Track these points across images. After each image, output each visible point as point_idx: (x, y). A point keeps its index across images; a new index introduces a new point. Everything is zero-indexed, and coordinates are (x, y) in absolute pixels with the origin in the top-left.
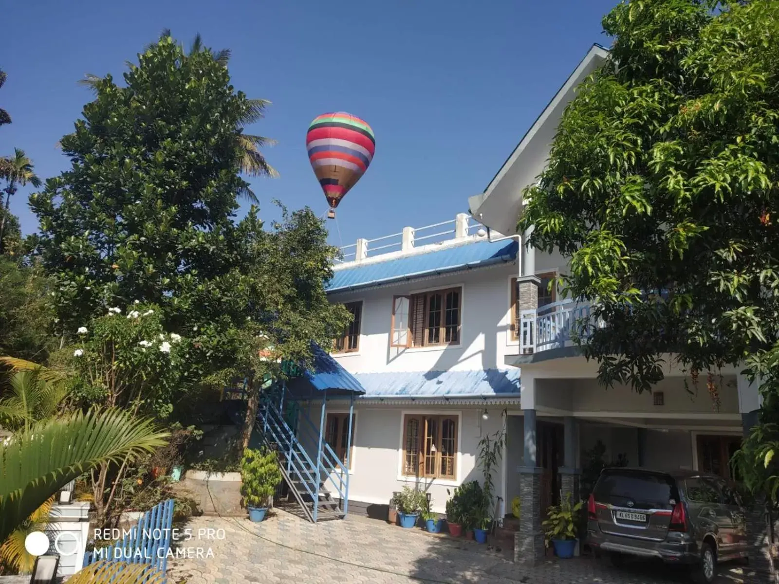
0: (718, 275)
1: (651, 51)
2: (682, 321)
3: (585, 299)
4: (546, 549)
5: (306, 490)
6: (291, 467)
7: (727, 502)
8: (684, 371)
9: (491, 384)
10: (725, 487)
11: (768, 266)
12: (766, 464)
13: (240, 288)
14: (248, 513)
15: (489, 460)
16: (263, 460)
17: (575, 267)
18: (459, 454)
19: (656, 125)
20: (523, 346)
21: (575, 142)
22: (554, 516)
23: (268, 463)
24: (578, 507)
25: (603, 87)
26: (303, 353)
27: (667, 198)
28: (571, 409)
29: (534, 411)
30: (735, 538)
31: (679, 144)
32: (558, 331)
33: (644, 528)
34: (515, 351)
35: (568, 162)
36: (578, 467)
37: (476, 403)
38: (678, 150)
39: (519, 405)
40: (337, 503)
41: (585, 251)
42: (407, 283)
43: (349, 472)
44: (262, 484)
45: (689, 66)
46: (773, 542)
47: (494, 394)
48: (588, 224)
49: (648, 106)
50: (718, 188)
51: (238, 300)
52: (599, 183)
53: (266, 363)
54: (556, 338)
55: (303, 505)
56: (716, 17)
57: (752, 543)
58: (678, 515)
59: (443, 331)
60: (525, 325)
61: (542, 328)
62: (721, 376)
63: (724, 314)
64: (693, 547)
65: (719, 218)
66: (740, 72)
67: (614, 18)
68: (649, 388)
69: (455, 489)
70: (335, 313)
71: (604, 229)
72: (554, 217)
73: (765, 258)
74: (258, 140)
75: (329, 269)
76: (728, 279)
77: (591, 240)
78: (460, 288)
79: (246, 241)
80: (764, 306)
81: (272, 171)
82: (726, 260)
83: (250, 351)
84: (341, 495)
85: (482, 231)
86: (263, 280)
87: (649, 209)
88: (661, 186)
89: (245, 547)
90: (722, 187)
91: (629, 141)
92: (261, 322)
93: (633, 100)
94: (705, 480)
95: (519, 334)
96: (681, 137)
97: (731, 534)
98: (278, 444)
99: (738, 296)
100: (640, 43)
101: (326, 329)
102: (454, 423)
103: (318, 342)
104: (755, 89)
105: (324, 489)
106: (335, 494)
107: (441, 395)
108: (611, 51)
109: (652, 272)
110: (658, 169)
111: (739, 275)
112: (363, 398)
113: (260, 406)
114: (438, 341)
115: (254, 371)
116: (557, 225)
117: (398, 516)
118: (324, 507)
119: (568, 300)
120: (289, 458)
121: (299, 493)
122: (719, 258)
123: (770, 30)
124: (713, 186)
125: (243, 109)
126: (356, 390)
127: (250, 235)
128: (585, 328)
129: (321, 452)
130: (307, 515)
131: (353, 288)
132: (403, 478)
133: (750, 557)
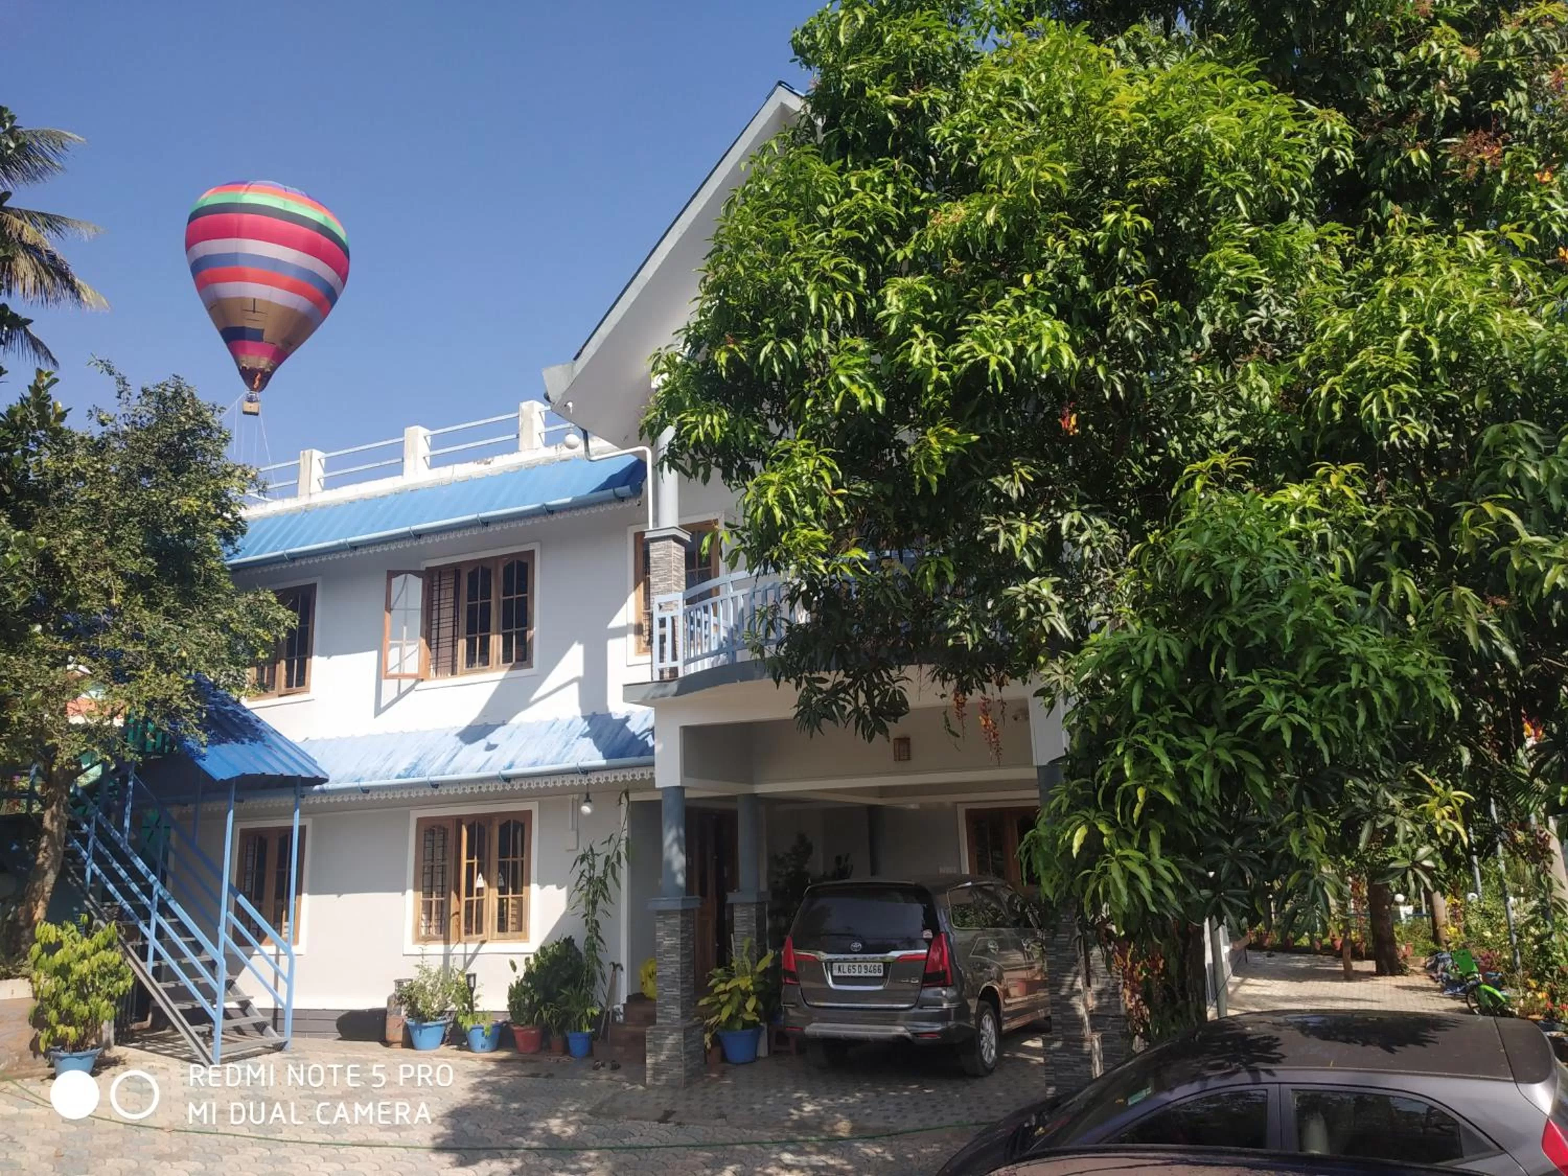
0: (995, 523)
1: (878, 105)
2: (938, 606)
3: (771, 570)
4: (707, 1052)
5: (193, 998)
6: (156, 951)
7: (1016, 924)
8: (943, 696)
9: (596, 743)
10: (1011, 898)
11: (1074, 507)
12: (1075, 851)
13: (12, 560)
14: (51, 1066)
15: (595, 893)
16: (86, 945)
17: (751, 509)
18: (534, 888)
19: (891, 245)
20: (658, 665)
21: (745, 269)
22: (722, 987)
23: (96, 950)
24: (766, 963)
25: (796, 165)
26: (176, 701)
27: (909, 381)
28: (751, 781)
29: (681, 789)
30: (1031, 986)
31: (929, 283)
32: (723, 633)
33: (880, 988)
34: (643, 674)
35: (734, 307)
36: (764, 887)
37: (567, 784)
38: (927, 294)
39: (652, 780)
40: (269, 1019)
41: (768, 478)
42: (415, 544)
43: (295, 949)
44: (85, 998)
45: (944, 139)
46: (1089, 985)
47: (603, 762)
48: (774, 428)
49: (875, 207)
50: (993, 366)
51: (8, 587)
52: (791, 349)
53: (86, 729)
54: (721, 645)
55: (188, 1033)
56: (988, 54)
57: (1056, 993)
58: (936, 956)
59: (496, 642)
60: (662, 623)
61: (694, 627)
62: (1002, 703)
63: (1006, 593)
64: (962, 1011)
65: (995, 420)
66: (1027, 158)
67: (813, 36)
68: (884, 730)
69: (527, 959)
70: (251, 612)
71: (802, 438)
72: (710, 412)
73: (1070, 494)
74: (51, 221)
75: (234, 514)
76: (1011, 530)
77: (779, 458)
78: (531, 554)
79: (26, 453)
80: (1070, 577)
81: (88, 294)
82: (1007, 497)
83: (44, 702)
84: (277, 1000)
85: (573, 438)
86: (70, 542)
87: (880, 401)
88: (899, 358)
89: (44, 1143)
90: (999, 364)
91: (843, 271)
92: (69, 635)
93: (849, 194)
94: (980, 888)
95: (650, 642)
96: (932, 271)
97: (1024, 980)
98: (121, 907)
99: (1027, 560)
100: (859, 88)
101: (230, 647)
102: (522, 826)
103: (212, 675)
104: (1052, 191)
105: (237, 992)
106: (262, 1001)
107: (495, 773)
108: (807, 99)
109: (887, 518)
110: (893, 327)
111: (1029, 524)
112: (323, 792)
113: (73, 826)
114: (486, 663)
115: (55, 747)
116: (717, 428)
117: (407, 1028)
118: (239, 1030)
119: (741, 574)
120: (150, 933)
121: (176, 1007)
122: (996, 491)
123: (1074, 87)
124: (986, 361)
125: (9, 148)
126: (305, 775)
127: (34, 439)
128: (771, 625)
129: (226, 915)
130: (197, 1052)
131: (293, 558)
132: (417, 949)
133: (1053, 1017)
